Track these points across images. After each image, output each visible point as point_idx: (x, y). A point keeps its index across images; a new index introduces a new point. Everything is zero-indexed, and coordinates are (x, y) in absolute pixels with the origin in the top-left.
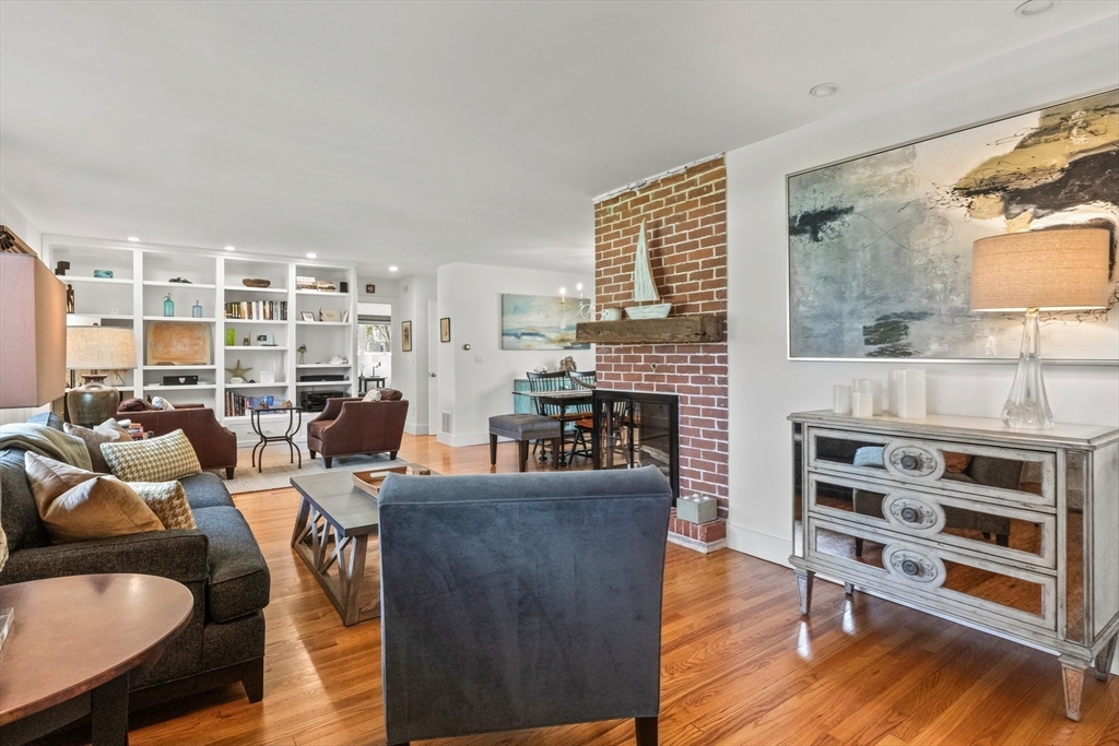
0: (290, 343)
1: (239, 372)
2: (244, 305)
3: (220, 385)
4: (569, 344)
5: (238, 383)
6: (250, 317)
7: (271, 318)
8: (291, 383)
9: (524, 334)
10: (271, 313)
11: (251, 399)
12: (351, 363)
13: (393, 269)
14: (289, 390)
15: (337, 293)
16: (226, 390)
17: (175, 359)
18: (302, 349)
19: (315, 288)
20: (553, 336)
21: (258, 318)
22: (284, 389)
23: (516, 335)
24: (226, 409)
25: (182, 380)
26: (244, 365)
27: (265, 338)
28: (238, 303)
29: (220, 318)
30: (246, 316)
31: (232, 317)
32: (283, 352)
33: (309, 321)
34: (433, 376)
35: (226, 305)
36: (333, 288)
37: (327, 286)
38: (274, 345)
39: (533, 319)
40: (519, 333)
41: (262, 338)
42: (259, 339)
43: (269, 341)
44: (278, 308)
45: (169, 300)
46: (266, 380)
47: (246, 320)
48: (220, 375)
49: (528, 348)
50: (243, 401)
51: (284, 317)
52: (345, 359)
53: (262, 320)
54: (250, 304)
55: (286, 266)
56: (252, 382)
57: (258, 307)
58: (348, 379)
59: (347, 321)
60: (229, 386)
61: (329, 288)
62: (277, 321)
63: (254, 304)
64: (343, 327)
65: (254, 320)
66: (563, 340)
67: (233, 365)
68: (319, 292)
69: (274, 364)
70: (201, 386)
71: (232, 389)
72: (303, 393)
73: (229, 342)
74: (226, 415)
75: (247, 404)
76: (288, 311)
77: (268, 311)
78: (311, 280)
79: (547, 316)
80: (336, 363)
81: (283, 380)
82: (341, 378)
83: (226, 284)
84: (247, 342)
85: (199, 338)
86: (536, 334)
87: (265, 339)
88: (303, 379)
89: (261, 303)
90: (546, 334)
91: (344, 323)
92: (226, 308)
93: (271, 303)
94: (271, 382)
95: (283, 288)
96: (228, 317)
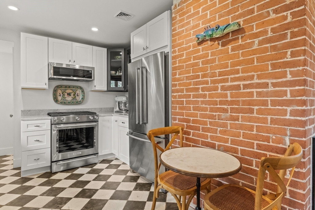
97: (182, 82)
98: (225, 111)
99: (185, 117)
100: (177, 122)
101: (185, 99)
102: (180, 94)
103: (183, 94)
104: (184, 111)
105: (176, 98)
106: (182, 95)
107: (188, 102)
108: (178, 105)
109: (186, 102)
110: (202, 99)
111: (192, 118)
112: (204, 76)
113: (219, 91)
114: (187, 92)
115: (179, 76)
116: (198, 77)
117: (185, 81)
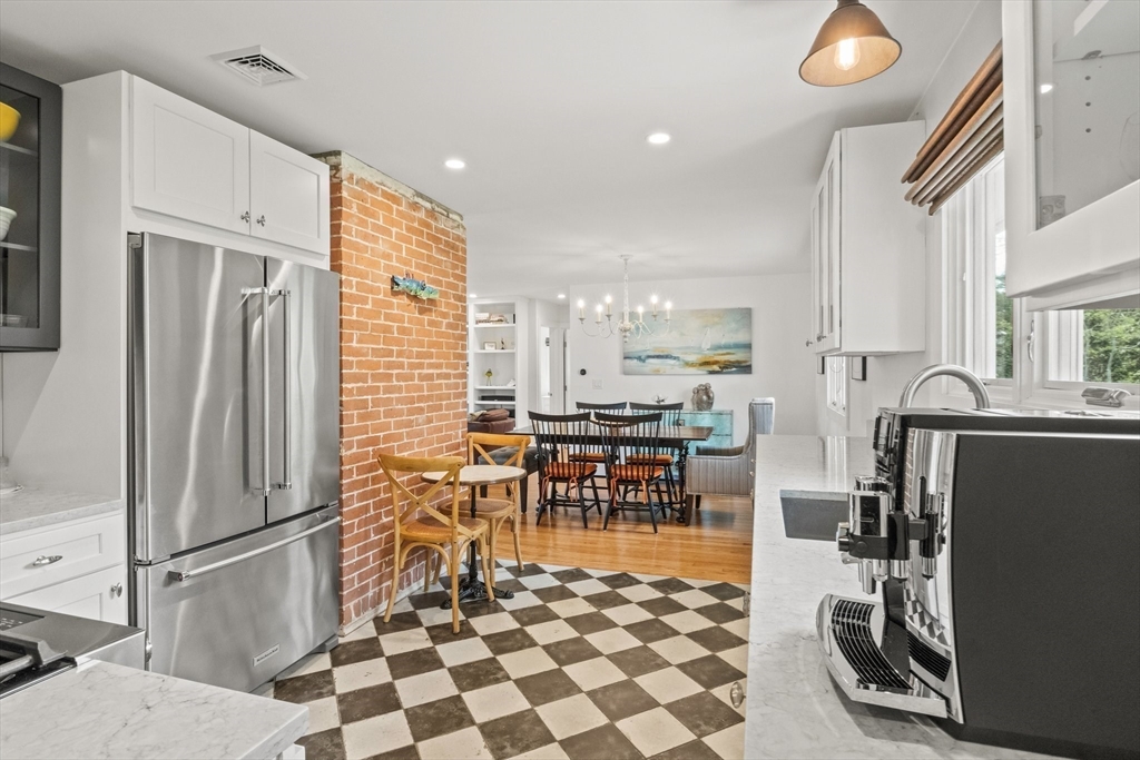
4: (716, 368)
9: (649, 357)
19: (488, 321)
20: (692, 358)
23: (639, 358)
36: (501, 321)
37: (497, 318)
39: (663, 340)
40: (643, 355)
49: (657, 372)
61: (498, 321)
66: (706, 363)
79: (682, 334)
86: (667, 357)
88: (484, 398)
90: (681, 356)
97: (364, 359)
98: (421, 410)
99: (371, 435)
100: (354, 450)
101: (370, 397)
102: (360, 384)
103: (366, 385)
104: (369, 423)
105: (353, 395)
106: (363, 387)
107: (376, 403)
108: (355, 412)
109: (372, 402)
110: (397, 395)
111: (381, 434)
112: (400, 354)
113: (416, 382)
114: (373, 381)
115: (358, 345)
116: (390, 353)
117: (369, 358)
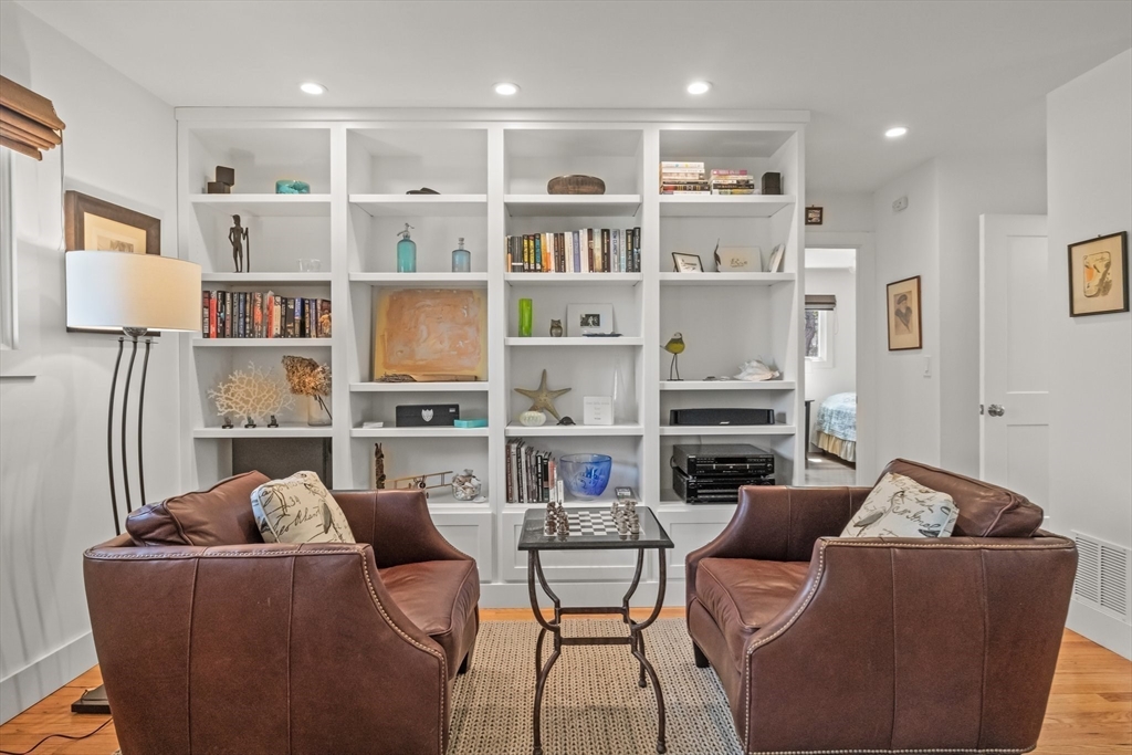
0: (646, 331)
1: (543, 397)
2: (548, 240)
3: (496, 430)
5: (536, 426)
6: (561, 267)
7: (606, 267)
8: (650, 427)
10: (606, 255)
11: (563, 464)
12: (790, 379)
13: (896, 132)
14: (645, 444)
15: (756, 197)
16: (510, 440)
17: (416, 368)
18: (674, 345)
19: (704, 187)
21: (577, 268)
22: (636, 440)
24: (508, 486)
25: (427, 415)
26: (554, 383)
27: (596, 320)
28: (536, 237)
29: (496, 272)
30: (553, 266)
31: (522, 269)
32: (634, 350)
33: (688, 273)
34: (994, 412)
35: (511, 242)
36: (748, 186)
37: (732, 180)
38: (613, 335)
41: (591, 320)
42: (585, 322)
43: (606, 327)
44: (620, 244)
45: (407, 239)
46: (596, 420)
47: (552, 276)
48: (497, 407)
50: (545, 468)
51: (634, 265)
52: (773, 368)
53: (585, 274)
54: (559, 238)
55: (638, 136)
56: (567, 421)
57: (577, 244)
58: (782, 419)
59: (780, 269)
60: (516, 431)
61: (739, 185)
62: (619, 275)
63: (568, 236)
64: (769, 286)
65: (569, 275)
67: (532, 383)
68: (714, 197)
69: (616, 381)
70: (461, 430)
71: (519, 441)
72: (676, 448)
73: (520, 327)
74: (509, 499)
75: (554, 473)
76: (643, 251)
77: (598, 254)
78: (693, 169)
80: (754, 379)
81: (633, 418)
82: (765, 417)
83: (508, 191)
84: (557, 328)
85: (468, 323)
87: (597, 324)
88: (678, 418)
89: (584, 234)
91: (773, 275)
92: (510, 249)
93: (605, 232)
94: (608, 427)
95: (634, 191)
96: (514, 269)
